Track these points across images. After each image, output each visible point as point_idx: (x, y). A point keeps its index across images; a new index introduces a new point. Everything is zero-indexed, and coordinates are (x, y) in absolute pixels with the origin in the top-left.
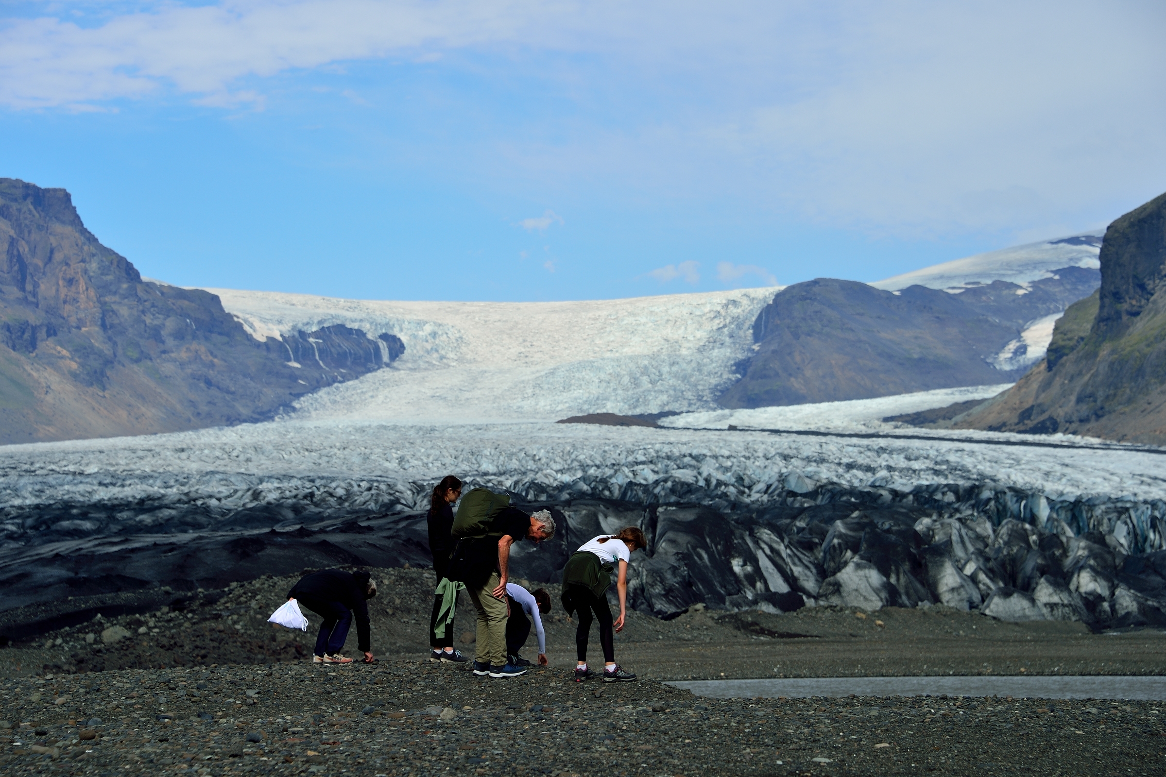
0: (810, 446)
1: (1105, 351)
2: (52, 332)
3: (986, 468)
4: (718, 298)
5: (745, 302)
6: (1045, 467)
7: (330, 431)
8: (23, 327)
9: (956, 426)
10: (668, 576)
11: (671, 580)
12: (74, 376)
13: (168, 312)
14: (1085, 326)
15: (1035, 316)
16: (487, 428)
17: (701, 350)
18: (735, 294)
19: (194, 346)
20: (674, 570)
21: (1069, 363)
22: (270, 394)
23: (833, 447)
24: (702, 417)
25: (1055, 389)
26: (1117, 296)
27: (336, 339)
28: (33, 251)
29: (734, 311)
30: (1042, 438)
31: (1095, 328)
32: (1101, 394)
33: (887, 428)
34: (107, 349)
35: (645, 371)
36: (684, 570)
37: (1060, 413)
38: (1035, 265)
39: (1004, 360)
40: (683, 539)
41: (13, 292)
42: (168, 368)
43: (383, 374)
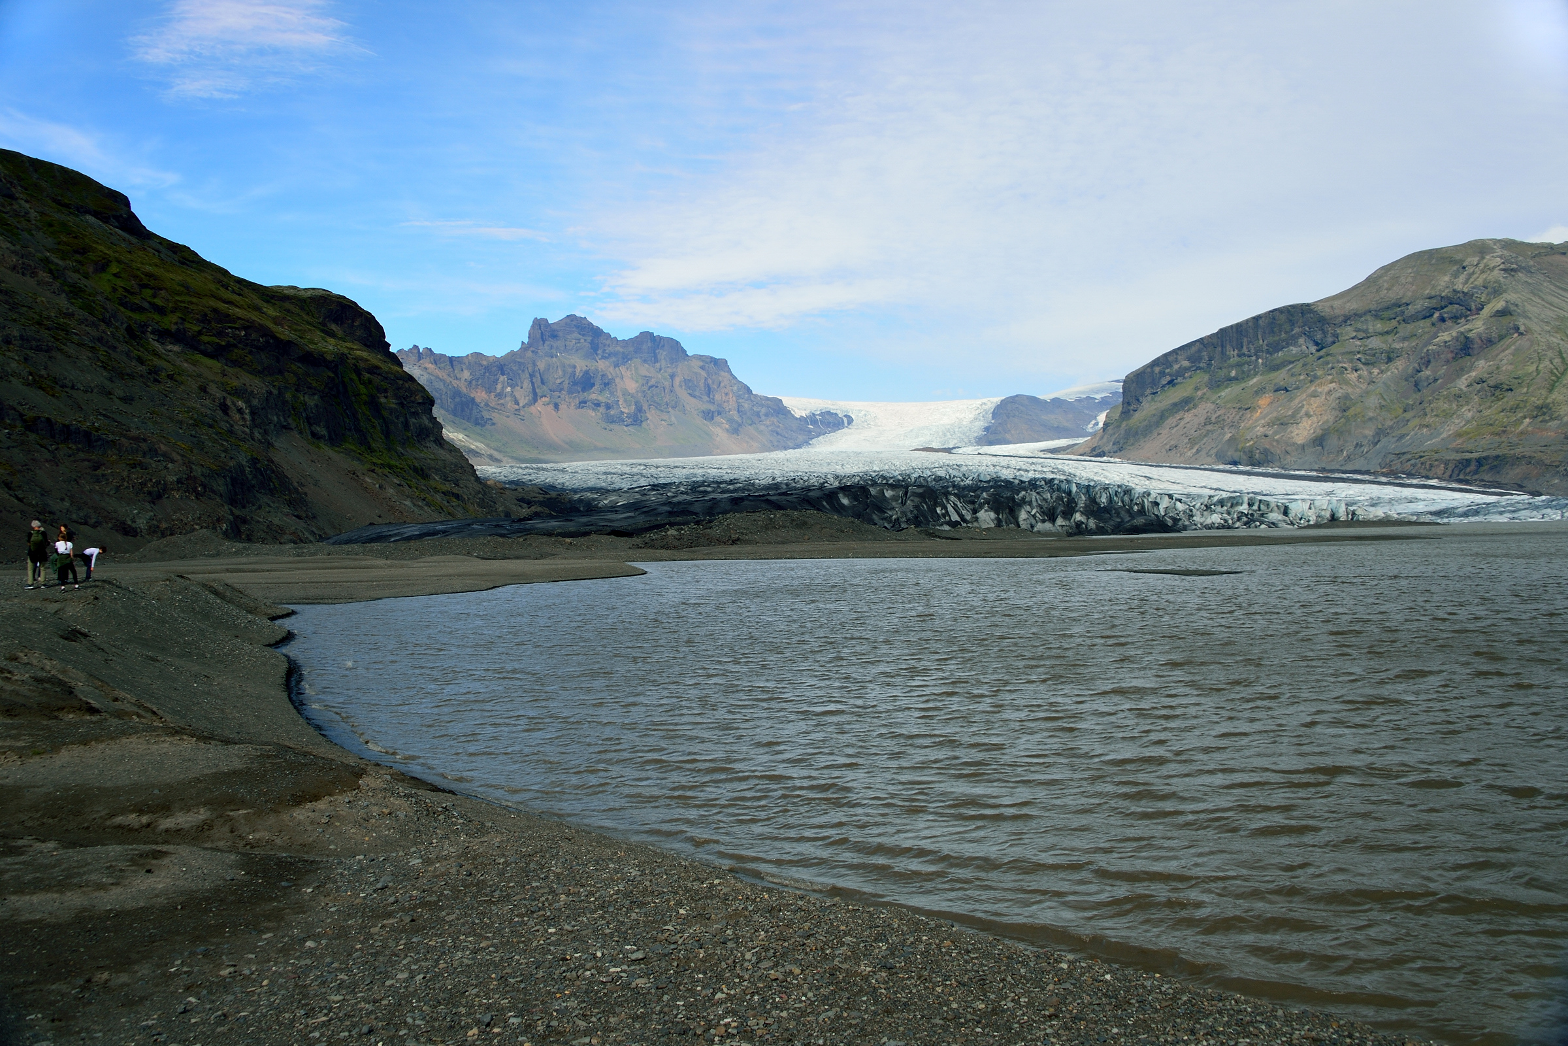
0: (1004, 462)
1: (1124, 425)
2: (719, 413)
3: (1072, 471)
4: (979, 402)
5: (989, 403)
6: (1095, 470)
7: (820, 453)
8: (709, 411)
9: (1067, 454)
10: (909, 514)
11: (910, 515)
12: (727, 430)
13: (762, 406)
14: (1117, 415)
15: (1102, 411)
16: (881, 453)
17: (971, 422)
18: (985, 400)
19: (772, 419)
20: (911, 511)
21: (1110, 430)
22: (801, 438)
23: (1014, 462)
24: (970, 449)
25: (1105, 440)
26: (1129, 404)
27: (827, 417)
28: (713, 383)
29: (985, 407)
30: (1099, 459)
31: (1120, 416)
32: (1122, 442)
33: (1041, 454)
34: (739, 420)
35: (948, 431)
36: (916, 512)
37: (1106, 449)
38: (1103, 390)
39: (1090, 428)
40: (917, 500)
41: (706, 398)
42: (762, 428)
43: (845, 430)
